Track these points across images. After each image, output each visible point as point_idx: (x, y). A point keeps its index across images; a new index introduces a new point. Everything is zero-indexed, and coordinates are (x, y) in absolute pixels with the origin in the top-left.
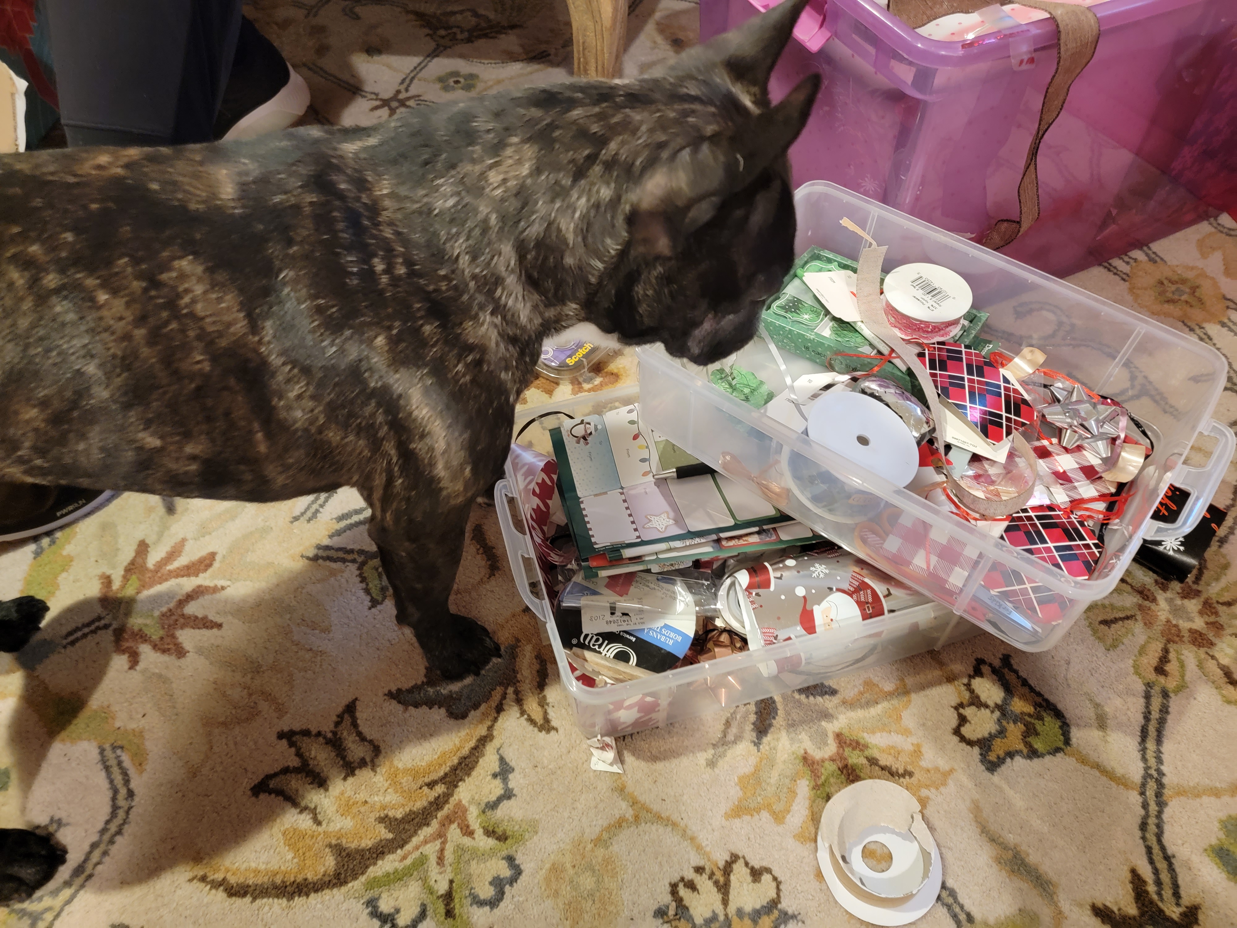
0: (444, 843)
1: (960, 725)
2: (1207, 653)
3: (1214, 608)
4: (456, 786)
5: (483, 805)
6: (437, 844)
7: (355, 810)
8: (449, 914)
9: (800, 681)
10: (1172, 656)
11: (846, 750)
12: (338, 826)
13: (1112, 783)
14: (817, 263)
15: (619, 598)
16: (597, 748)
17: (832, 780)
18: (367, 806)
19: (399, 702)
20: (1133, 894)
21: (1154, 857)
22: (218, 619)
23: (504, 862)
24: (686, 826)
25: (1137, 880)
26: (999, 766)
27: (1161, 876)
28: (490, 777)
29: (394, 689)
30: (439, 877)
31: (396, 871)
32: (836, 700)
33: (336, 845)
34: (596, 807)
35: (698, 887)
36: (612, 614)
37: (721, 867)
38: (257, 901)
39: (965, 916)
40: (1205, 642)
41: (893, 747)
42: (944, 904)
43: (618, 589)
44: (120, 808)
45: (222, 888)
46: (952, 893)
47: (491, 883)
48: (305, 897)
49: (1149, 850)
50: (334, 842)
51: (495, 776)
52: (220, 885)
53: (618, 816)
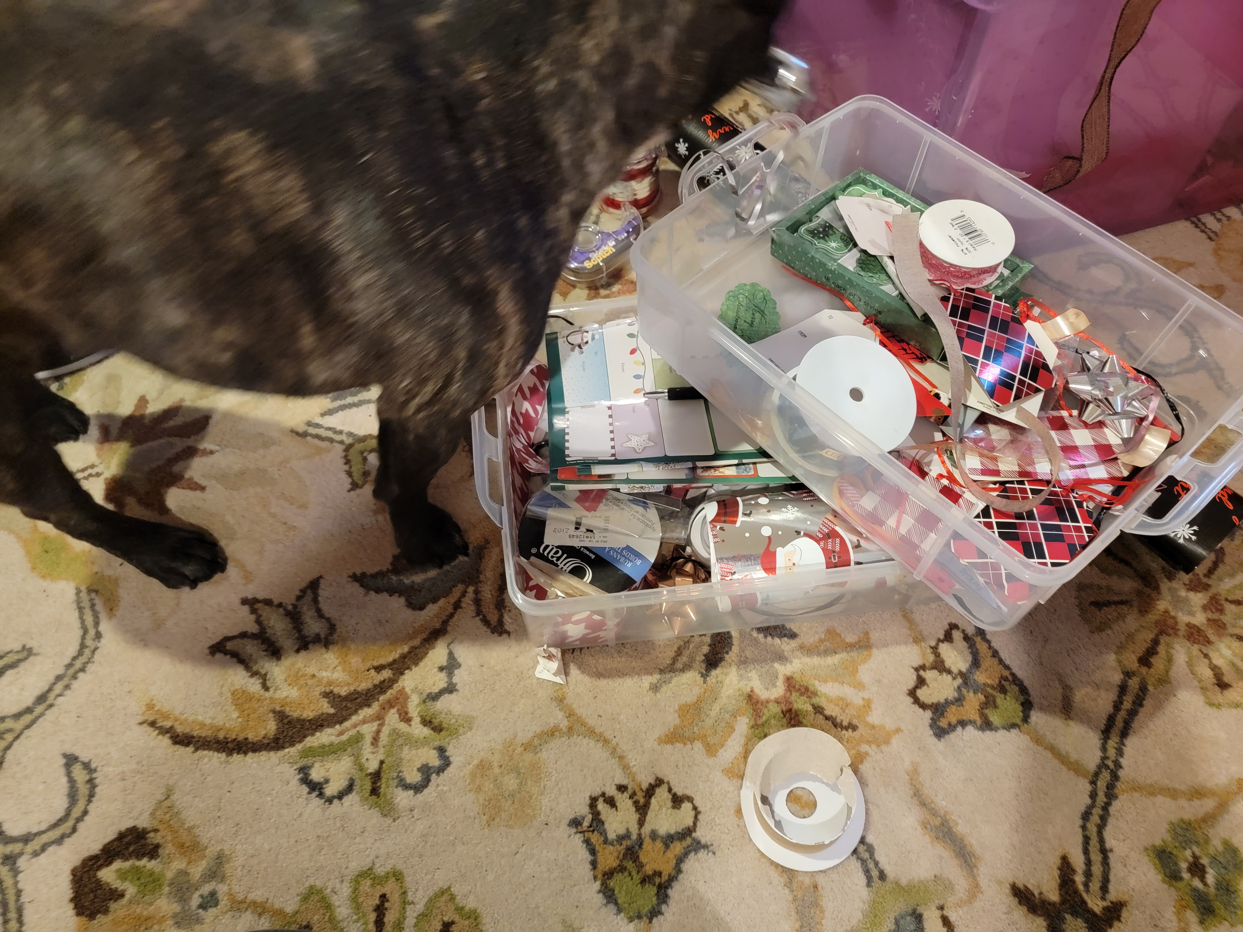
0: (381, 725)
1: (916, 687)
2: (1201, 651)
3: (1222, 605)
4: (402, 674)
5: (425, 696)
6: (374, 726)
7: (302, 682)
8: (375, 791)
9: (761, 621)
10: (1161, 649)
11: (794, 694)
12: (285, 694)
13: (1063, 767)
14: (860, 188)
15: (586, 513)
16: (544, 657)
17: (773, 722)
18: (315, 680)
19: (362, 586)
20: (1059, 881)
21: (1090, 848)
22: (203, 482)
23: (435, 751)
24: (617, 744)
25: (1065, 867)
26: (948, 733)
27: (1092, 868)
28: (436, 670)
29: (358, 572)
30: (371, 756)
31: (331, 744)
32: (794, 643)
33: (279, 712)
34: (532, 714)
35: (618, 804)
36: (577, 528)
37: (644, 789)
38: (199, 752)
39: (877, 873)
40: (1201, 638)
41: (842, 699)
42: (858, 858)
43: (587, 504)
44: (87, 647)
45: (168, 735)
46: (870, 849)
47: (419, 770)
48: (243, 755)
49: (1086, 840)
50: (278, 708)
51: (441, 669)
52: (167, 732)
53: (552, 725)
